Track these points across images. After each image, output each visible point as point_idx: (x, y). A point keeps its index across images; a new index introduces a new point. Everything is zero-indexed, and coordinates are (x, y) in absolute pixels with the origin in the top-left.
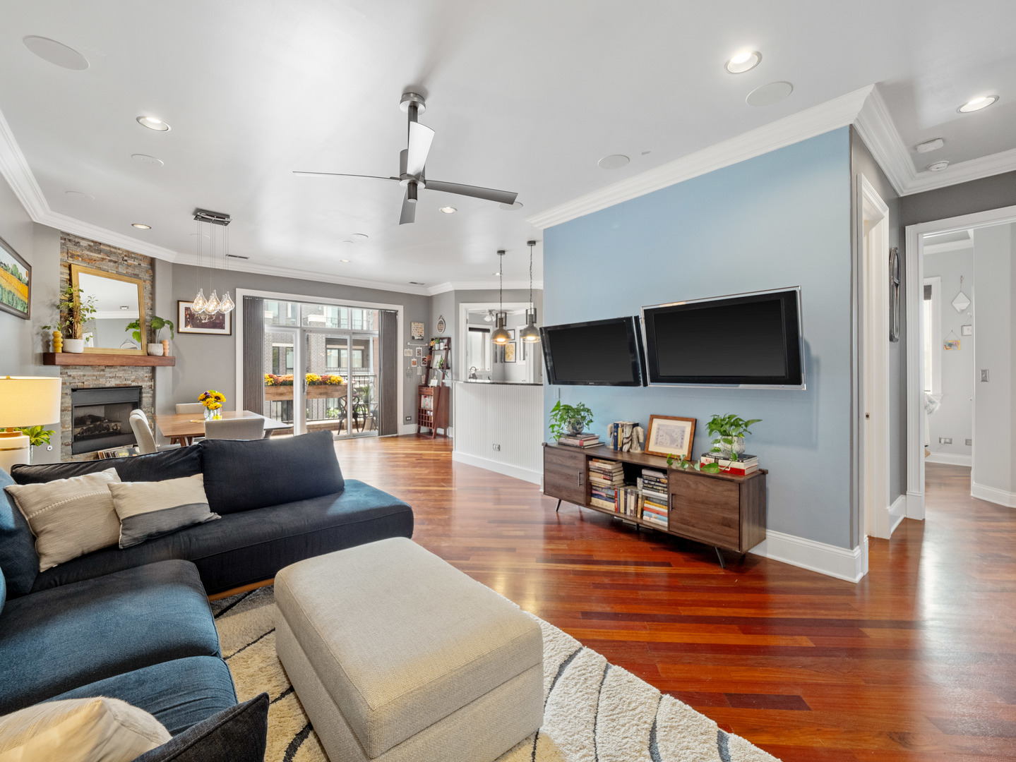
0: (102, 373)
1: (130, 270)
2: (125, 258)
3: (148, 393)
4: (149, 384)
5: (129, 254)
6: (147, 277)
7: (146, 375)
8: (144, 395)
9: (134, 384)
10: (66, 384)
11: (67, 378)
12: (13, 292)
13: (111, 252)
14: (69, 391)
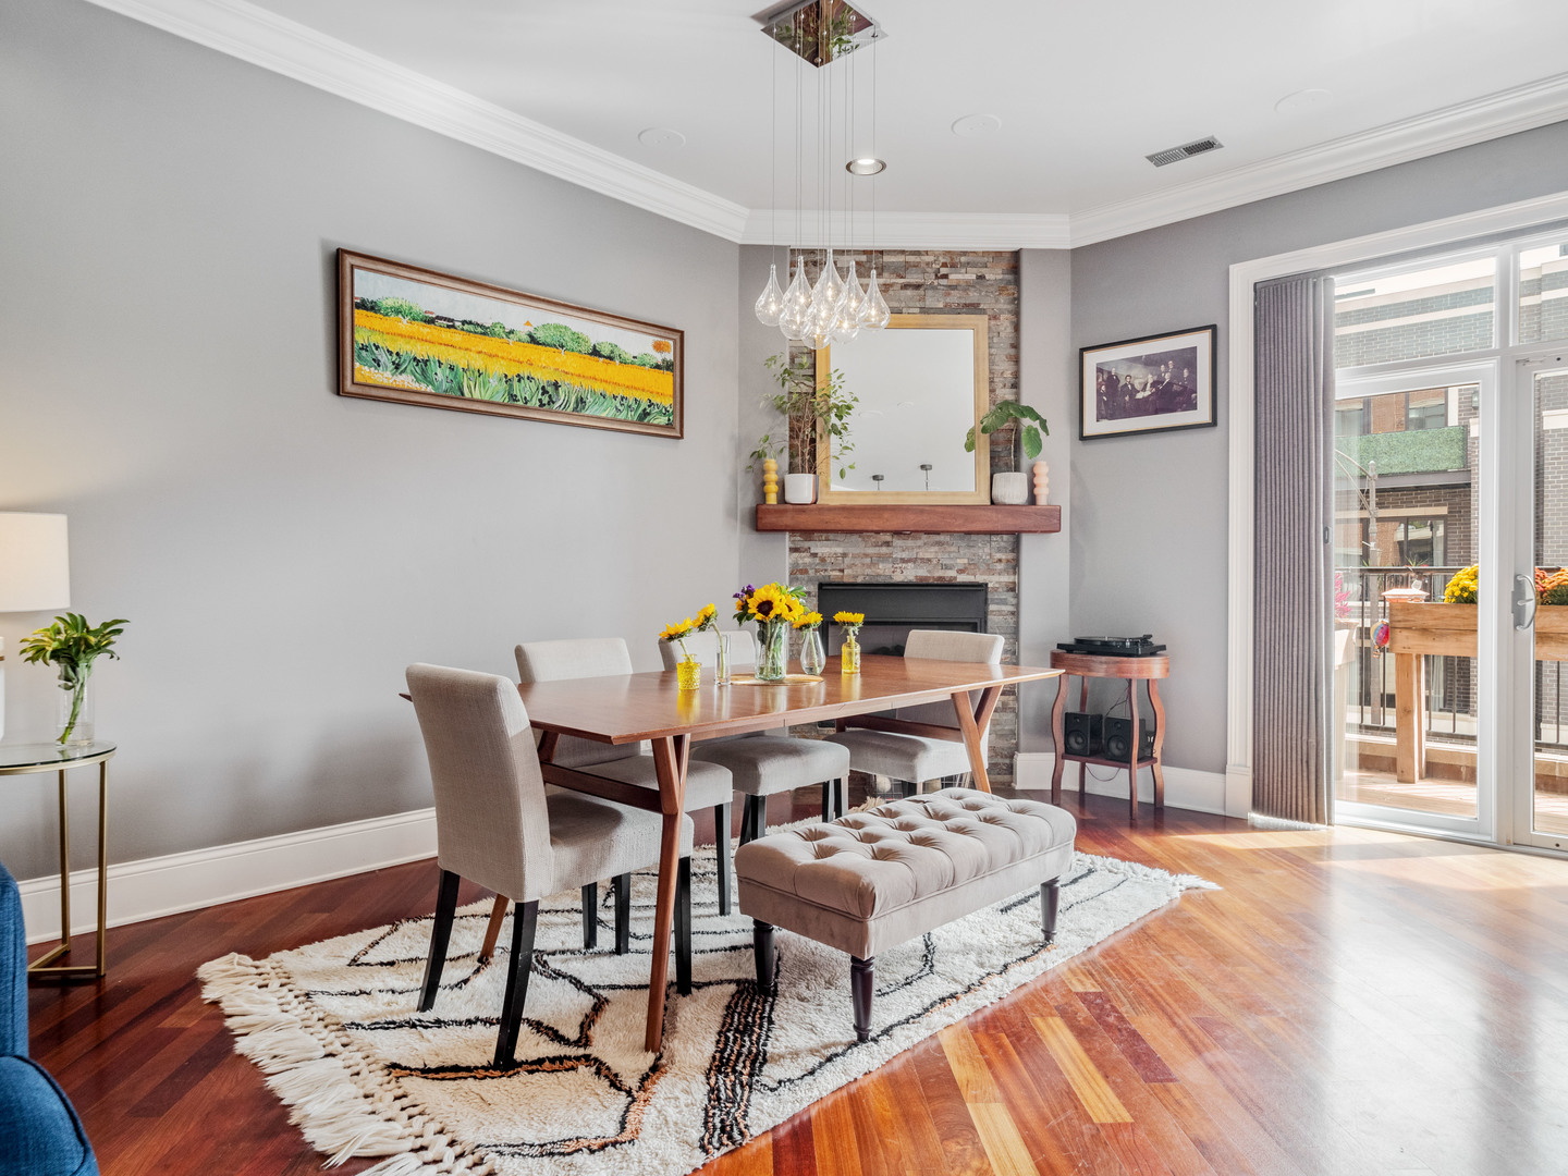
0: (884, 550)
1: (955, 298)
2: (944, 271)
3: (1003, 602)
4: (1008, 578)
5: (953, 260)
6: (1003, 304)
7: (998, 556)
8: (992, 607)
9: (962, 578)
10: (805, 571)
11: (804, 559)
12: (544, 377)
13: (907, 266)
14: (814, 589)
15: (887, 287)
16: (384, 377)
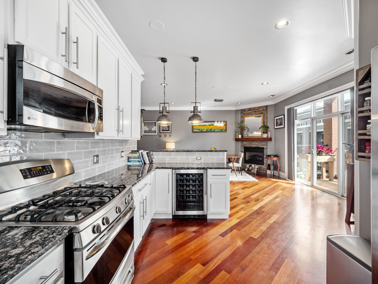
0: (251, 143)
1: (260, 112)
2: (258, 109)
3: (266, 150)
4: (266, 147)
6: (265, 112)
7: (265, 144)
9: (261, 147)
10: (242, 145)
13: (254, 109)
14: (243, 147)
15: (251, 112)
16: (196, 131)
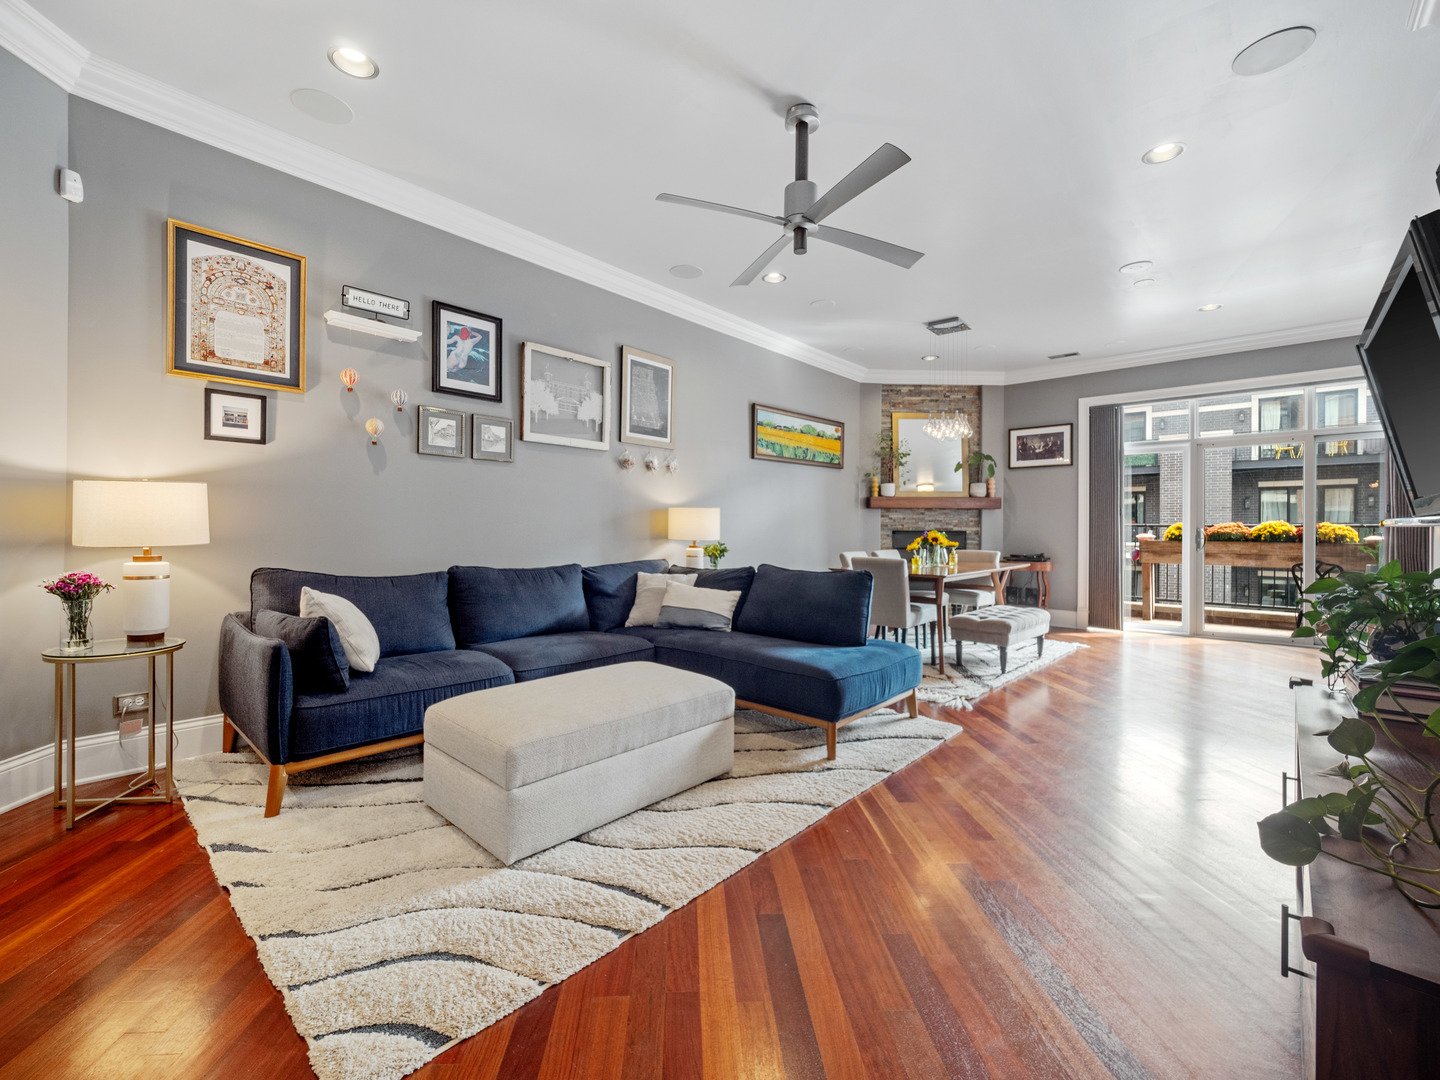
0: (921, 516)
1: (953, 406)
2: (948, 394)
3: (973, 539)
4: (975, 529)
5: (952, 389)
6: (974, 408)
7: (971, 519)
8: (968, 542)
9: (956, 529)
10: (887, 526)
11: (887, 520)
12: (804, 447)
13: (932, 392)
14: (890, 533)
15: (923, 401)
